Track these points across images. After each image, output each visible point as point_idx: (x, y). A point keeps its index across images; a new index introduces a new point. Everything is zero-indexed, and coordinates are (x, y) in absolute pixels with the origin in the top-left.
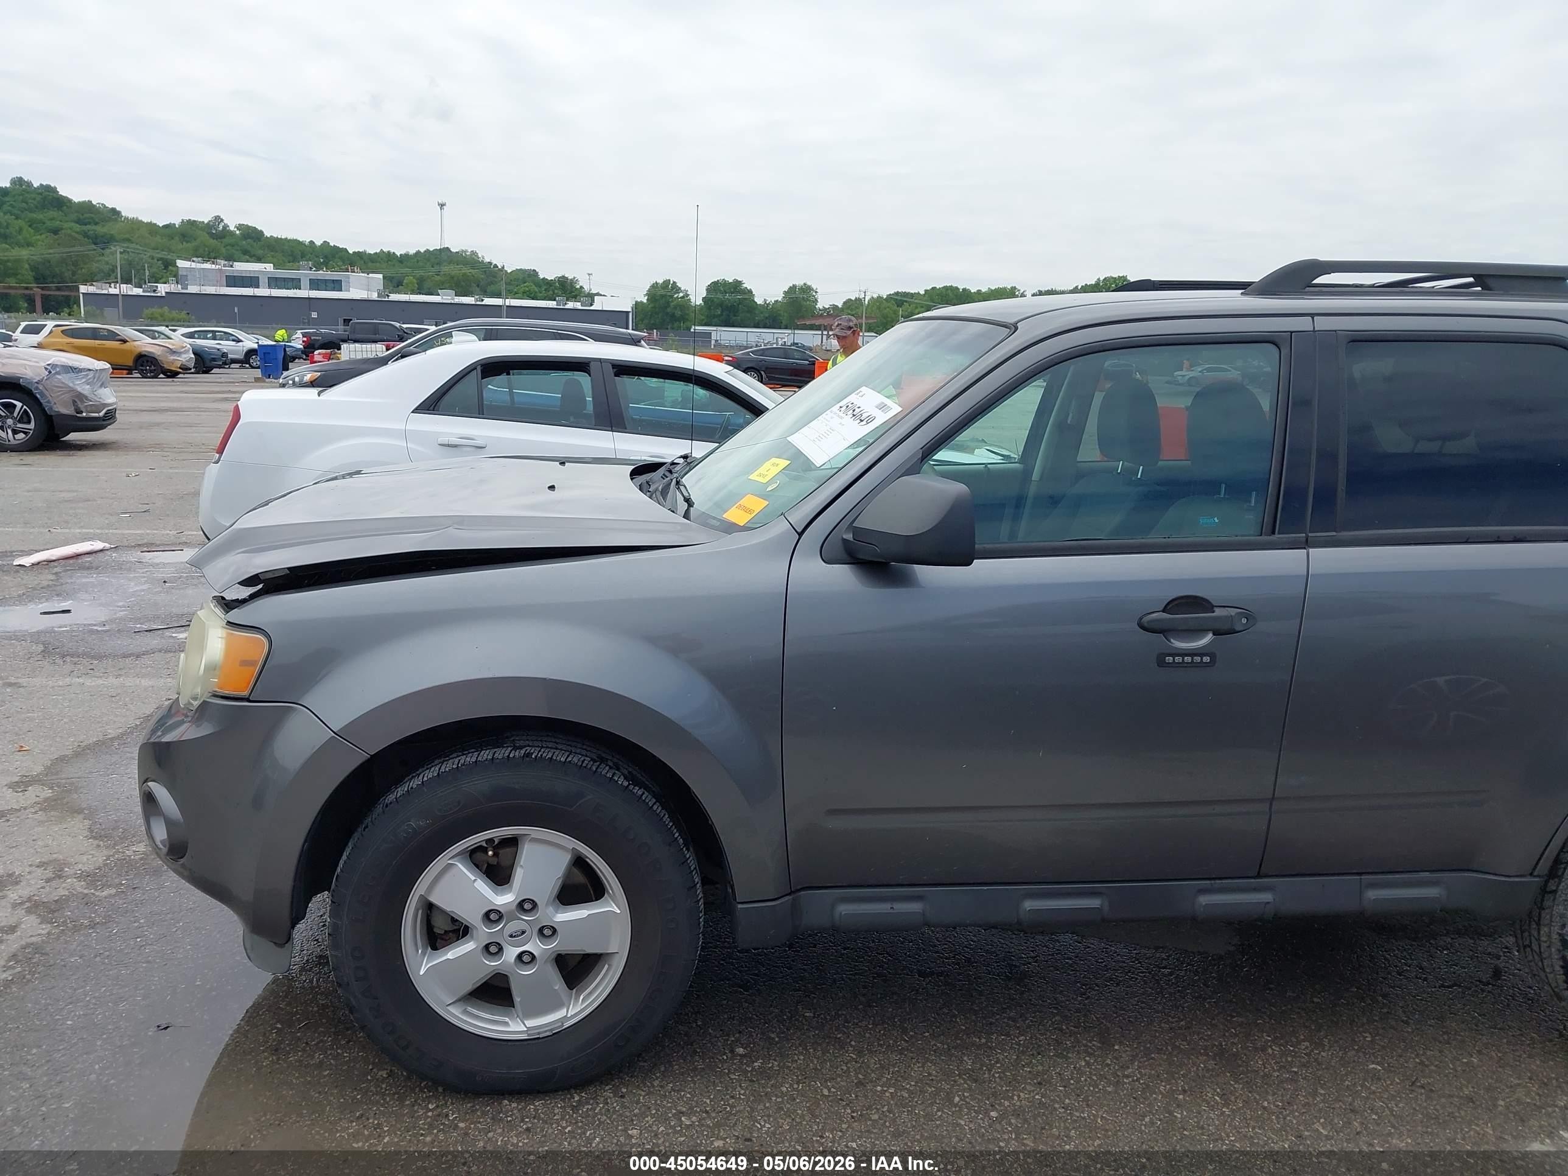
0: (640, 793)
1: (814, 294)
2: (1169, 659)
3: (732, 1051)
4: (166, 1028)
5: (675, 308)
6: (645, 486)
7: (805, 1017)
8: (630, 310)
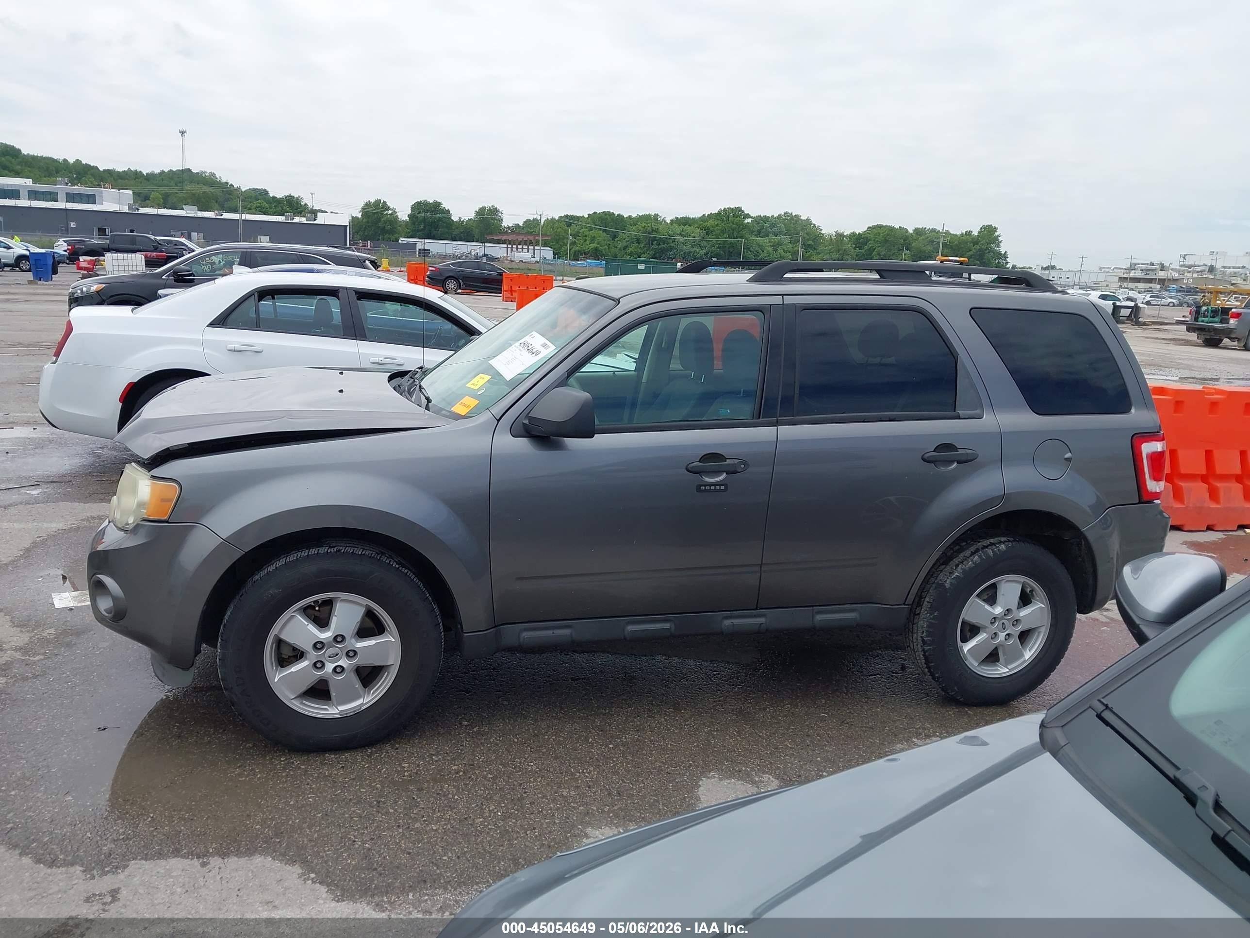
0: (406, 571)
1: (500, 214)
2: (703, 488)
3: (461, 724)
4: (105, 729)
5: (385, 222)
6: (398, 388)
7: (503, 705)
8: (347, 224)
